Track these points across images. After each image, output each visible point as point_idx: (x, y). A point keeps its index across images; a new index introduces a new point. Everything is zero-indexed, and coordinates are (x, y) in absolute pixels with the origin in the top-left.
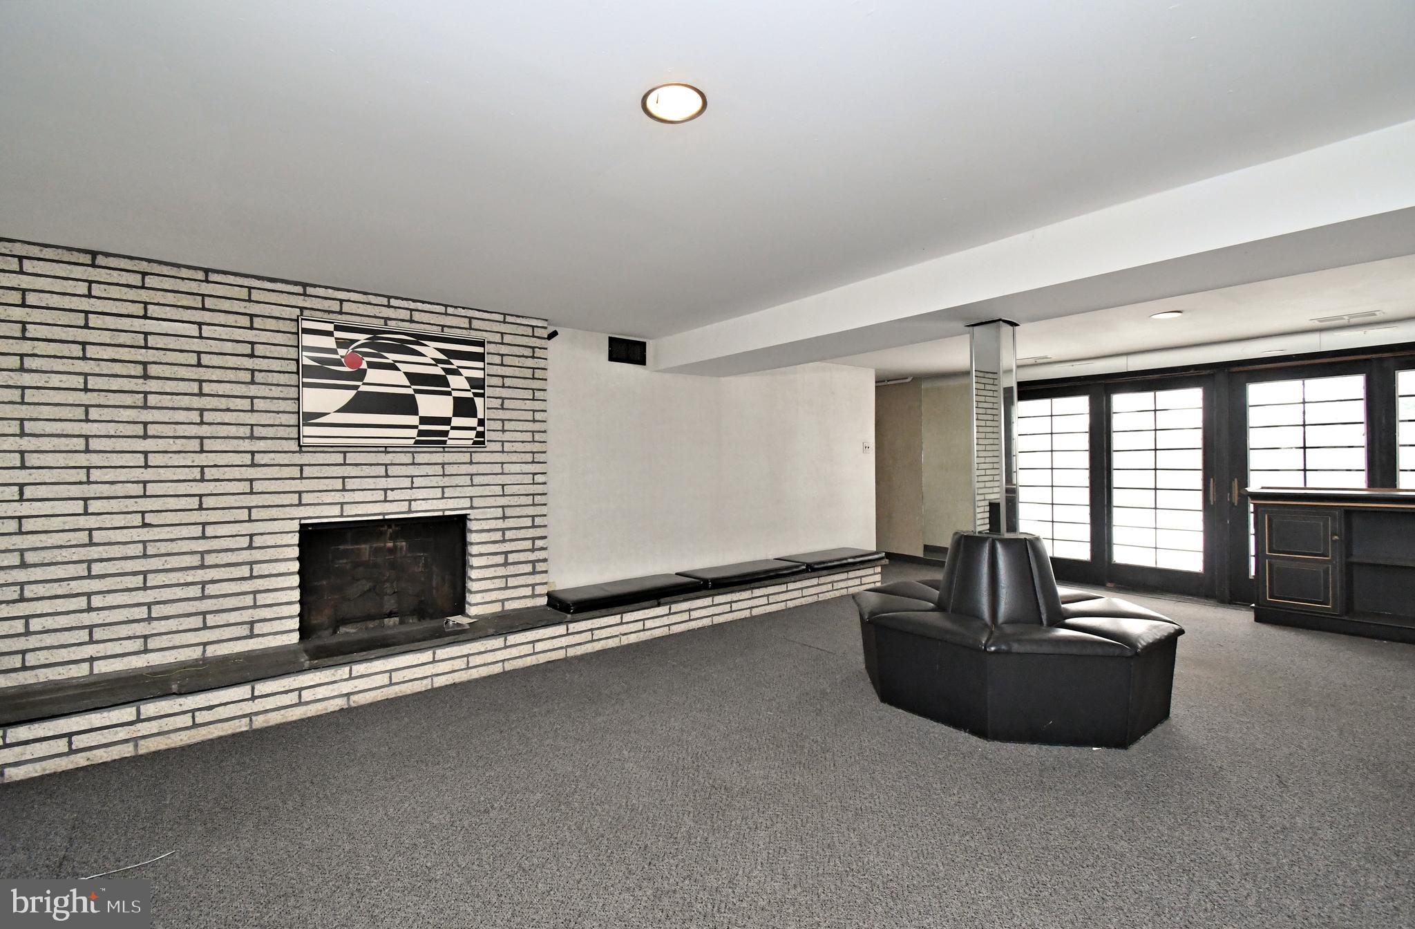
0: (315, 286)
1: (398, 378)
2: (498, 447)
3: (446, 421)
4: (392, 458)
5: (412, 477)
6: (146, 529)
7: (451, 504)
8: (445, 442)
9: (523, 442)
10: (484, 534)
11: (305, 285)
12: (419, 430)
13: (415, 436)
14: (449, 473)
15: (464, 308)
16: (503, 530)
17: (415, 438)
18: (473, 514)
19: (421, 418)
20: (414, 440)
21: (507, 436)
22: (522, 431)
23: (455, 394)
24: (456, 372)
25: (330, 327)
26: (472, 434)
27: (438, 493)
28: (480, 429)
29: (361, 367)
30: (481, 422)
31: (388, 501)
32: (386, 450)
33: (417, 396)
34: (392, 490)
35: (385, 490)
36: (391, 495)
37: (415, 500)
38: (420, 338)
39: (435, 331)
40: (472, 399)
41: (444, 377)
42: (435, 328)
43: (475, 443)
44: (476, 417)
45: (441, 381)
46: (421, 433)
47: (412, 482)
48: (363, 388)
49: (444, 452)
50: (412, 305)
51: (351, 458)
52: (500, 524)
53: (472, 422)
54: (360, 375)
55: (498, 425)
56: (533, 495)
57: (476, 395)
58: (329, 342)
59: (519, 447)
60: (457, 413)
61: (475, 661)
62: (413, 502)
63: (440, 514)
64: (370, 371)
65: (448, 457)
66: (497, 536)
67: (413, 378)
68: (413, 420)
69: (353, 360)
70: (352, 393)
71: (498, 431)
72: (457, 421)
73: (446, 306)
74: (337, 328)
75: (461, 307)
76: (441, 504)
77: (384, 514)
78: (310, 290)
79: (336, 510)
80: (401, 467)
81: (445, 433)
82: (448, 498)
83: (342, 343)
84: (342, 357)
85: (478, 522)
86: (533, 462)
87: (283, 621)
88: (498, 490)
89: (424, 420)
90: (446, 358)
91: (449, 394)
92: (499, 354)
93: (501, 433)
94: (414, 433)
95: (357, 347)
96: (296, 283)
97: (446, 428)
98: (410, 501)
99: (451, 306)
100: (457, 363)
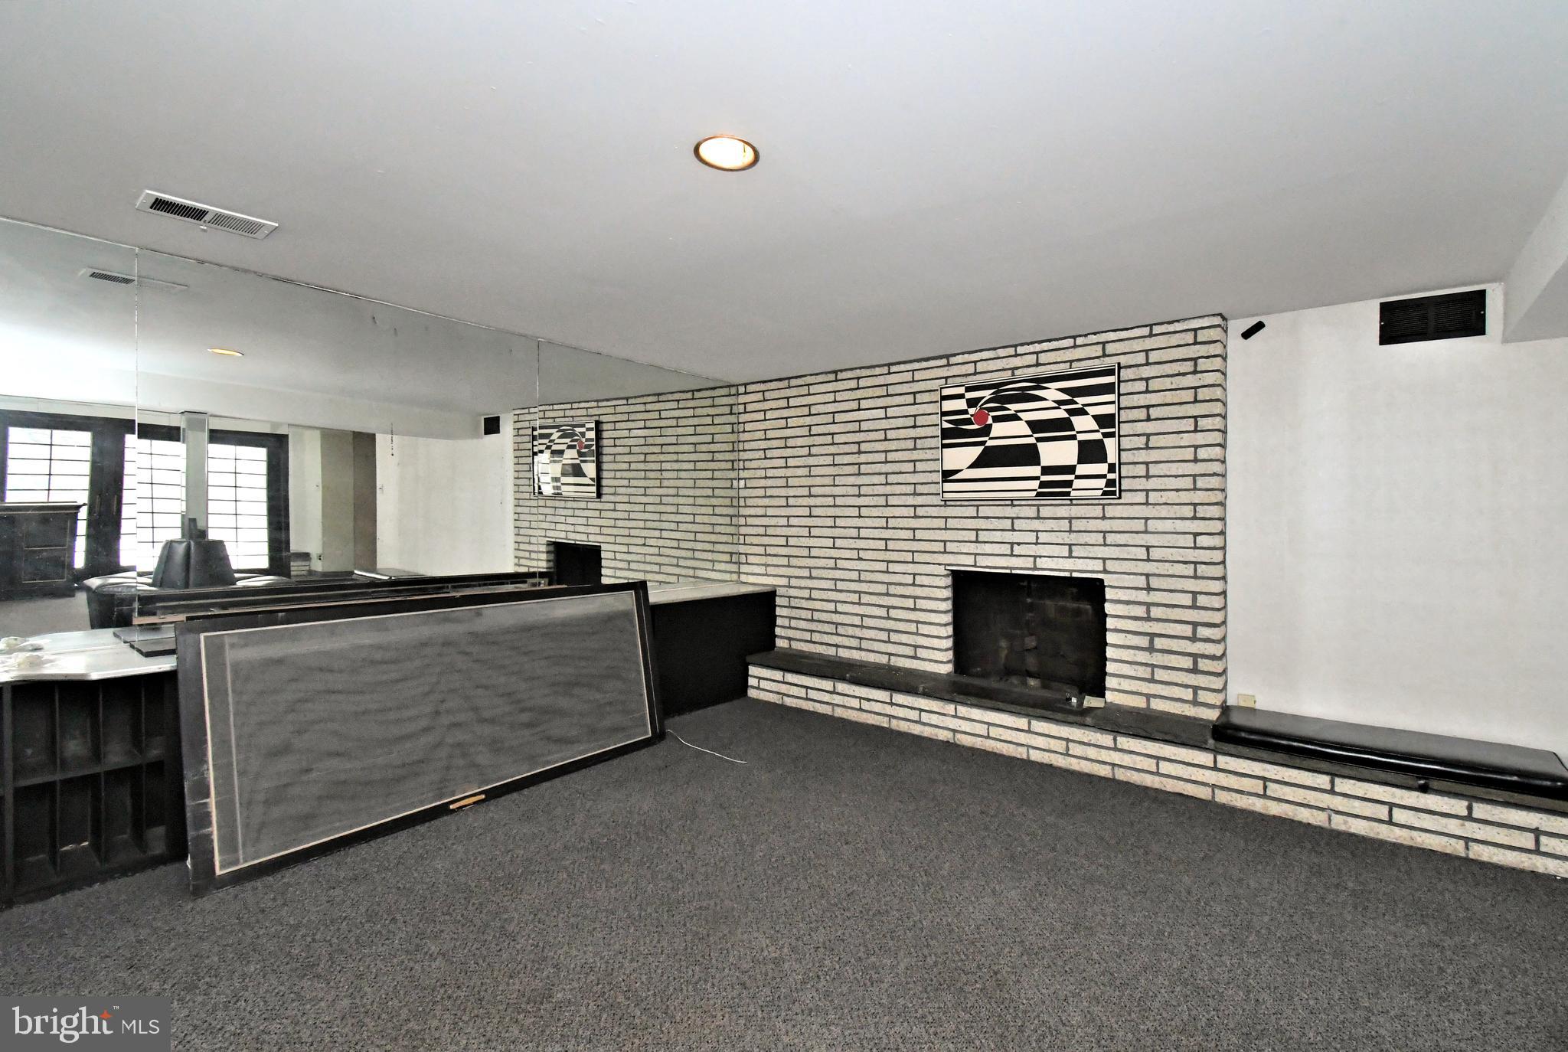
0: (955, 355)
1: (1020, 428)
2: (1140, 497)
3: (1070, 470)
4: (1017, 512)
5: (1037, 531)
6: (860, 562)
7: (1080, 564)
8: (1068, 494)
9: (1177, 490)
10: (1120, 606)
11: (947, 357)
12: (1041, 482)
13: (1037, 488)
14: (1077, 529)
15: (1095, 334)
16: (1148, 605)
17: (1036, 490)
18: (1108, 580)
19: (1043, 468)
20: (1035, 492)
21: (1152, 484)
22: (1176, 476)
23: (1080, 437)
24: (1082, 412)
25: (961, 390)
26: (1102, 483)
27: (1065, 551)
28: (1111, 476)
29: (988, 423)
30: (1112, 468)
31: (1015, 556)
32: (1012, 503)
33: (1039, 445)
34: (1019, 544)
35: (1012, 544)
36: (1017, 550)
37: (1040, 557)
38: (1040, 382)
39: (1063, 369)
40: (1101, 441)
41: (1068, 419)
42: (1062, 366)
43: (1105, 493)
44: (1106, 462)
45: (1065, 424)
46: (1043, 485)
47: (1037, 538)
48: (990, 443)
49: (1072, 505)
50: (1037, 347)
51: (984, 511)
52: (1142, 596)
53: (1102, 468)
54: (986, 430)
55: (1141, 470)
56: (1195, 563)
57: (1105, 435)
58: (961, 404)
59: (1172, 497)
60: (1082, 460)
61: (1075, 749)
62: (1038, 559)
63: (1067, 574)
64: (994, 425)
65: (1075, 511)
66: (1140, 611)
67: (1035, 426)
68: (1035, 471)
69: (980, 417)
70: (980, 449)
71: (1140, 477)
72: (1082, 469)
73: (1074, 337)
74: (969, 389)
75: (1092, 334)
76: (1069, 564)
77: (1011, 568)
78: (953, 360)
79: (970, 560)
80: (1027, 521)
81: (1069, 484)
82: (1076, 557)
83: (972, 403)
84: (972, 416)
85: (1113, 590)
86: (1194, 518)
87: (935, 651)
88: (1141, 553)
89: (1047, 470)
90: (1070, 398)
91: (1073, 437)
92: (1141, 379)
93: (1145, 479)
94: (1035, 484)
95: (982, 405)
96: (940, 357)
97: (1070, 477)
98: (1035, 557)
99: (1080, 336)
100: (1081, 401)
